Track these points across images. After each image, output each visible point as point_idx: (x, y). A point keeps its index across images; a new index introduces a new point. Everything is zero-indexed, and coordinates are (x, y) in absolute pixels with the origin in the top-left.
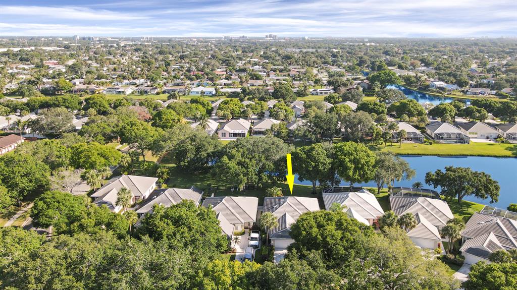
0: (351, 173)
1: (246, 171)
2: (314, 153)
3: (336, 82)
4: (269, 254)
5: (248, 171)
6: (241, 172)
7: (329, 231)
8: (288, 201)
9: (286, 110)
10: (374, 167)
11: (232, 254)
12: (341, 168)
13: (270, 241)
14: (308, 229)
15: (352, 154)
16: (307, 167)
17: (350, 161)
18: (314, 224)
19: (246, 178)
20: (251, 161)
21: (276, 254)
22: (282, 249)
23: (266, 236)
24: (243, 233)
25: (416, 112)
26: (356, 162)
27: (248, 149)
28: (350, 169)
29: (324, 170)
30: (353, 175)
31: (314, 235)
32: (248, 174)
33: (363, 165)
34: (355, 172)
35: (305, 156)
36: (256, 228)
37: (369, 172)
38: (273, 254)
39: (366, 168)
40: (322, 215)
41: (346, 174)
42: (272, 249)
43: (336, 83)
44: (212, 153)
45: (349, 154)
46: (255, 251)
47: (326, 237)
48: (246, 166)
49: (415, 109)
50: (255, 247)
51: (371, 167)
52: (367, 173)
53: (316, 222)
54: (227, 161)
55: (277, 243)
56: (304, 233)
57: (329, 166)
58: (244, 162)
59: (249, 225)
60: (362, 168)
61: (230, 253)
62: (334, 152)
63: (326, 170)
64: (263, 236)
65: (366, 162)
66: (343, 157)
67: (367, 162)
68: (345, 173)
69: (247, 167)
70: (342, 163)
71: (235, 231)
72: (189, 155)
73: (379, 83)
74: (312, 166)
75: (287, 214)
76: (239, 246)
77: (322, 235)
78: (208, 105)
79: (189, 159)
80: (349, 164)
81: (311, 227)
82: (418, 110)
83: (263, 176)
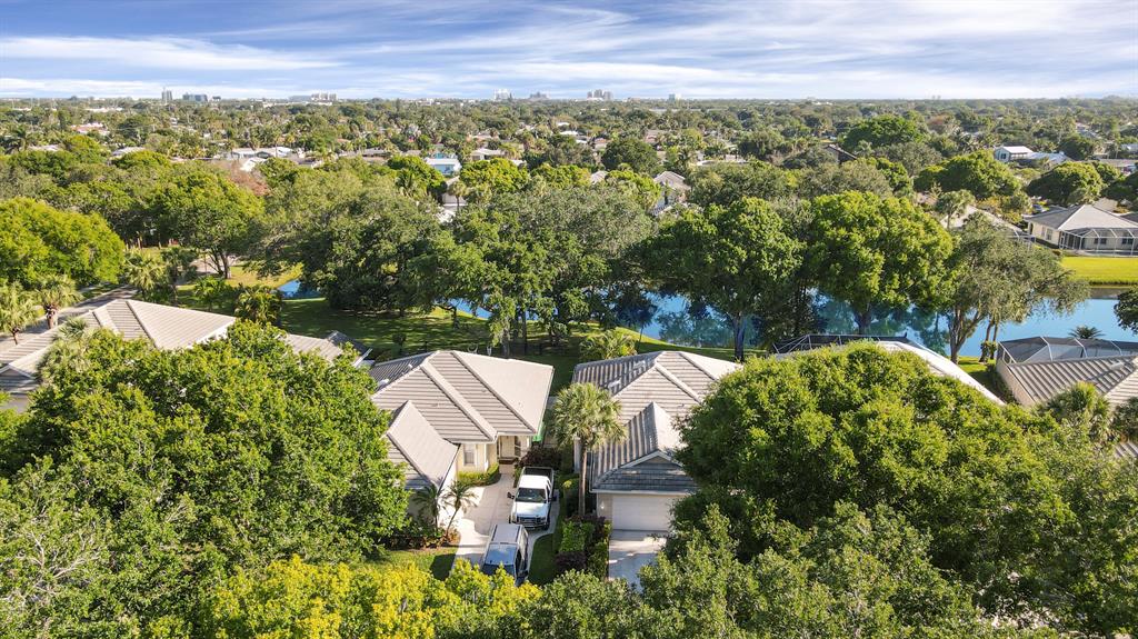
0: (874, 282)
1: (511, 278)
2: (744, 218)
3: (761, 143)
4: (587, 553)
5: (518, 279)
6: (494, 280)
7: (888, 424)
8: (657, 365)
9: (638, 183)
10: (951, 262)
11: (442, 551)
12: (837, 268)
13: (591, 502)
14: (776, 414)
15: (872, 223)
16: (720, 261)
17: (868, 243)
18: (806, 396)
19: (513, 302)
20: (530, 249)
21: (619, 554)
22: (639, 533)
23: (576, 486)
24: (492, 479)
25: (993, 186)
26: (889, 244)
27: (525, 217)
28: (869, 266)
29: (779, 272)
30: (882, 288)
31: (815, 439)
32: (521, 289)
33: (914, 256)
34: (886, 277)
35: (712, 229)
36: (541, 458)
37: (935, 280)
38: (604, 553)
39: (925, 264)
40: (835, 360)
41: (854, 289)
42: (599, 533)
43: (761, 146)
44: (414, 244)
45: (862, 222)
46: (533, 540)
47: (877, 452)
48: (513, 262)
49: (992, 177)
50: (533, 525)
51: (940, 264)
52: (927, 285)
53: (813, 386)
54: (451, 244)
55: (621, 509)
56: (758, 433)
57: (793, 263)
58: (509, 252)
59: (517, 450)
60: (913, 263)
61: (433, 546)
62: (809, 221)
63: (784, 275)
64: (568, 483)
65: (924, 246)
66: (843, 231)
67: (927, 247)
68: (851, 283)
69: (518, 264)
70: (839, 250)
71: (463, 469)
72: (338, 248)
73: (869, 145)
74: (740, 260)
75: (657, 408)
76: (470, 524)
77: (855, 442)
78: (433, 177)
79: (341, 264)
80: (865, 253)
81: (792, 410)
82: (998, 178)
83: (570, 296)
